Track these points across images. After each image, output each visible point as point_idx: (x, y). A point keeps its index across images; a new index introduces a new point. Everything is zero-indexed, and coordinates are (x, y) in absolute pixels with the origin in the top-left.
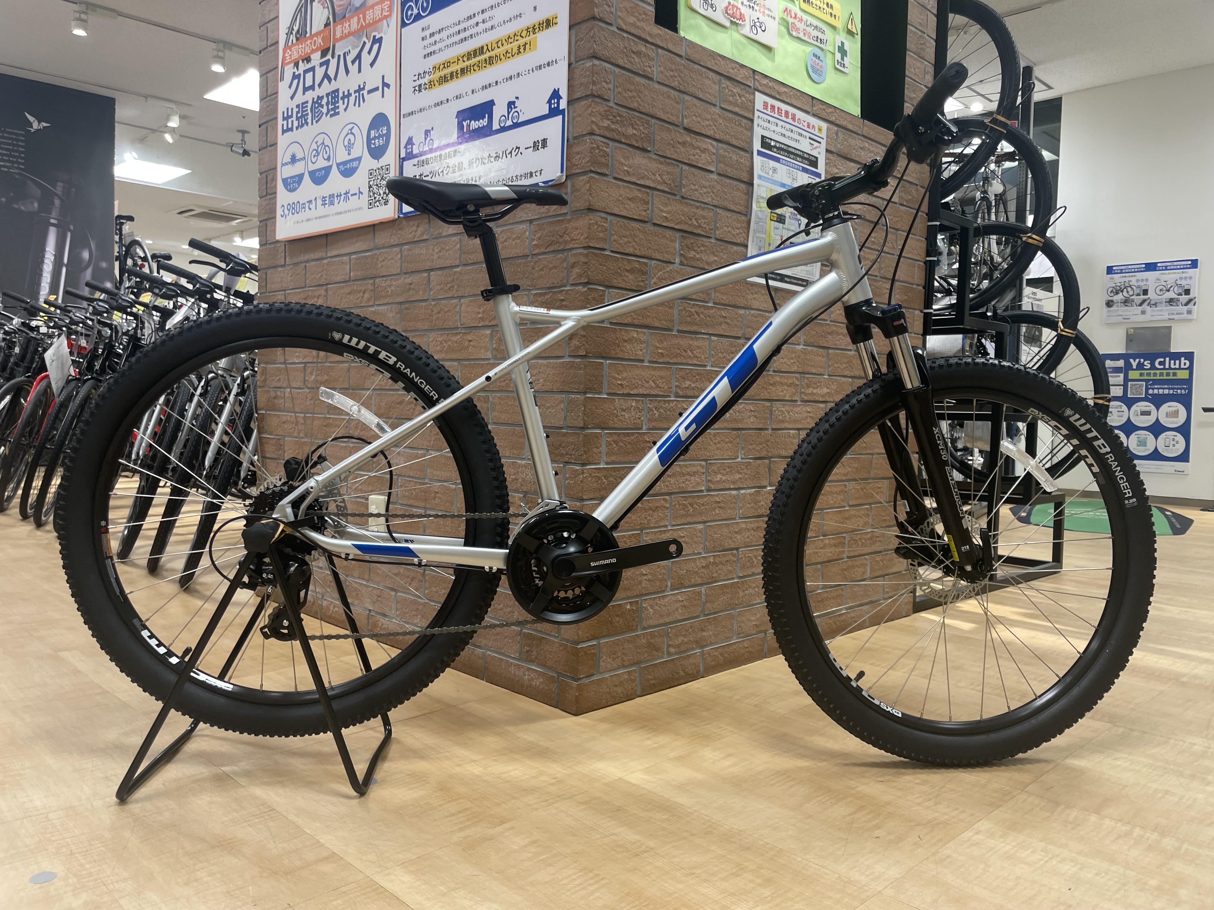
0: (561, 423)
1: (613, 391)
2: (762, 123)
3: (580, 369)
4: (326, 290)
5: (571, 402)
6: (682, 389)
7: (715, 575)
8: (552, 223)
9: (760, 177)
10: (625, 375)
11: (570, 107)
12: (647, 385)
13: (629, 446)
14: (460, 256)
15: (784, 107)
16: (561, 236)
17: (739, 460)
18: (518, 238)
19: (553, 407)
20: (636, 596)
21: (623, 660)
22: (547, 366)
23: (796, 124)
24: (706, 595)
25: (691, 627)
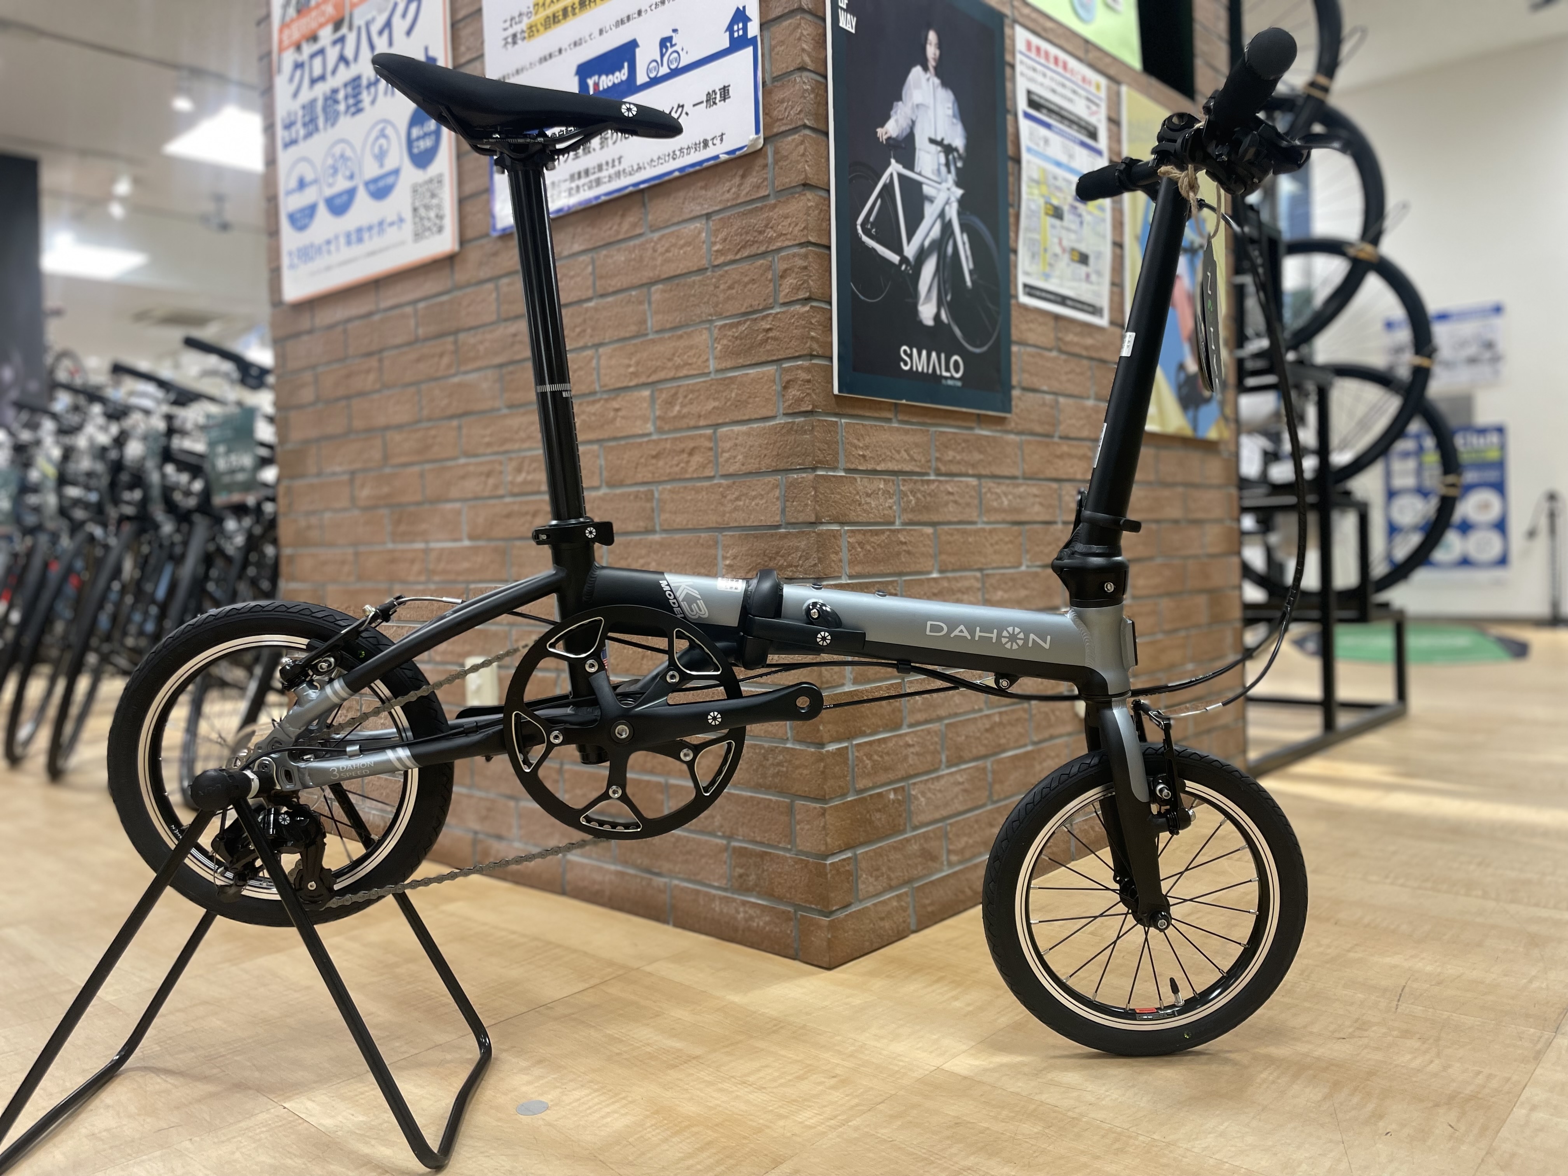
0: (777, 519)
1: (853, 467)
2: (1026, 71)
3: (805, 432)
4: (381, 361)
5: (792, 484)
6: (945, 463)
7: (1003, 741)
8: (744, 214)
9: (1029, 150)
10: (867, 440)
11: (766, 33)
12: (897, 457)
13: (879, 550)
14: (594, 284)
15: (1054, 51)
16: (760, 233)
17: (1023, 568)
18: (688, 244)
19: (762, 496)
20: (902, 779)
21: (889, 878)
22: (748, 434)
23: (1068, 75)
24: (994, 772)
25: (977, 821)
